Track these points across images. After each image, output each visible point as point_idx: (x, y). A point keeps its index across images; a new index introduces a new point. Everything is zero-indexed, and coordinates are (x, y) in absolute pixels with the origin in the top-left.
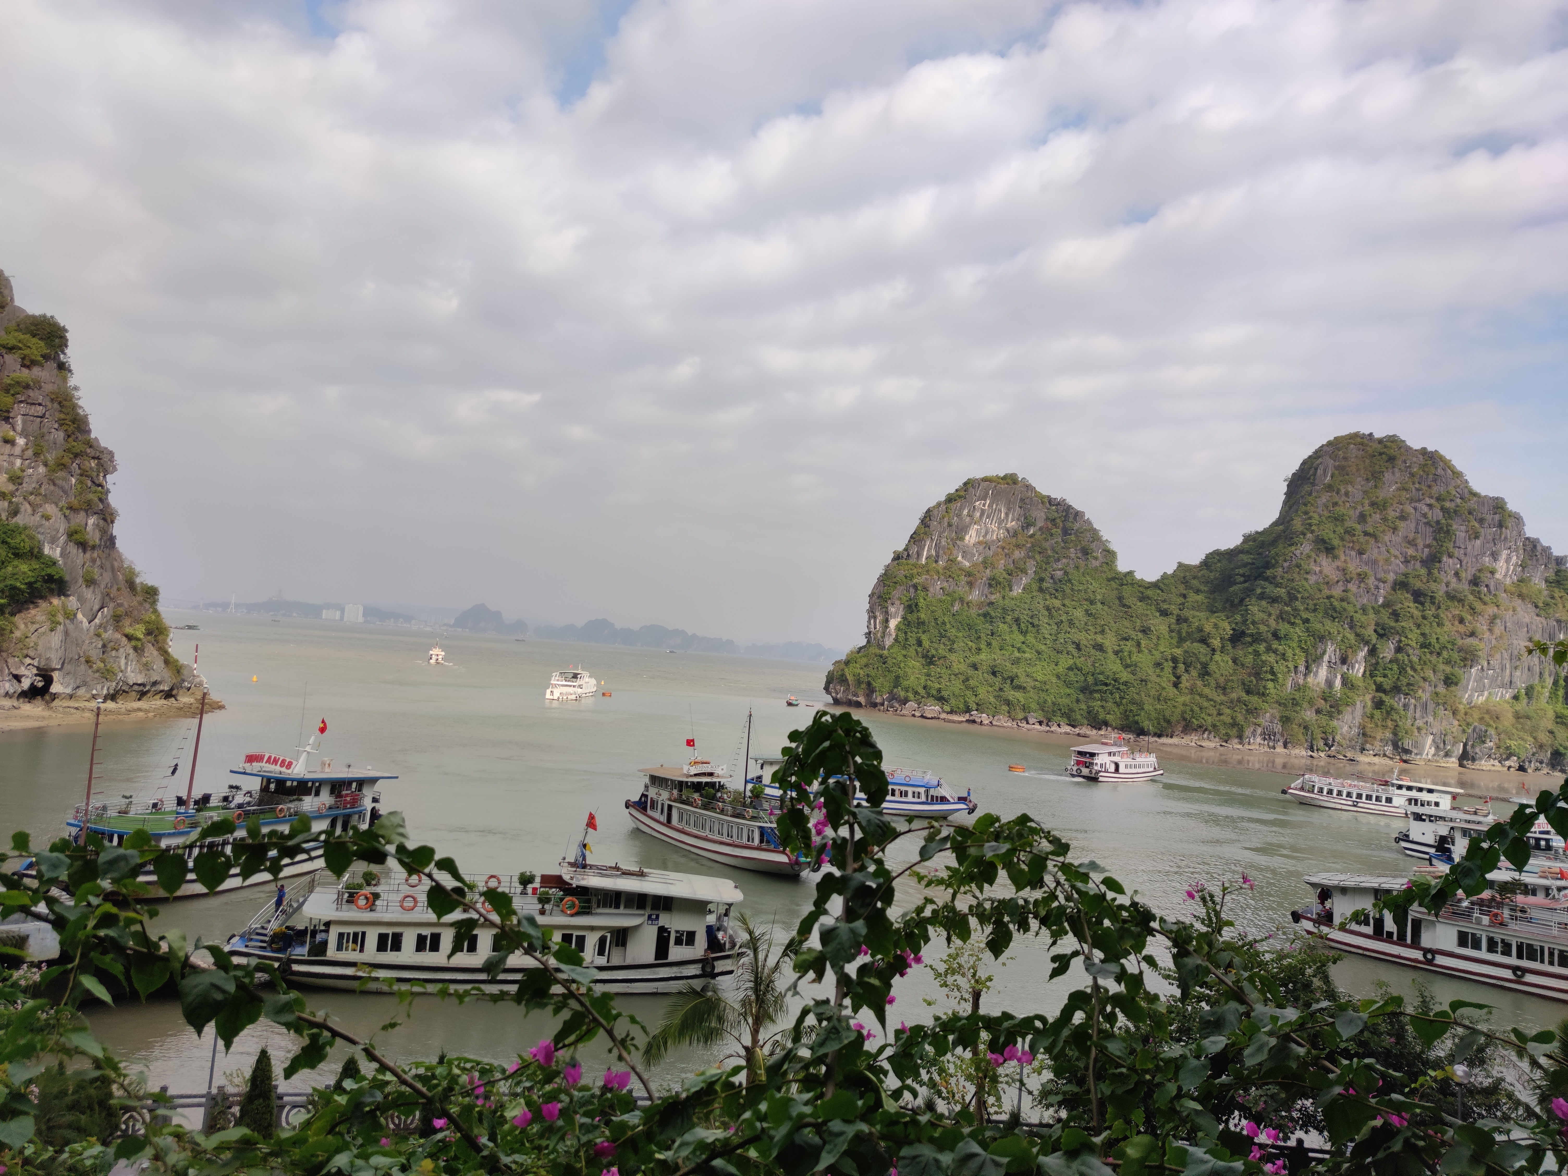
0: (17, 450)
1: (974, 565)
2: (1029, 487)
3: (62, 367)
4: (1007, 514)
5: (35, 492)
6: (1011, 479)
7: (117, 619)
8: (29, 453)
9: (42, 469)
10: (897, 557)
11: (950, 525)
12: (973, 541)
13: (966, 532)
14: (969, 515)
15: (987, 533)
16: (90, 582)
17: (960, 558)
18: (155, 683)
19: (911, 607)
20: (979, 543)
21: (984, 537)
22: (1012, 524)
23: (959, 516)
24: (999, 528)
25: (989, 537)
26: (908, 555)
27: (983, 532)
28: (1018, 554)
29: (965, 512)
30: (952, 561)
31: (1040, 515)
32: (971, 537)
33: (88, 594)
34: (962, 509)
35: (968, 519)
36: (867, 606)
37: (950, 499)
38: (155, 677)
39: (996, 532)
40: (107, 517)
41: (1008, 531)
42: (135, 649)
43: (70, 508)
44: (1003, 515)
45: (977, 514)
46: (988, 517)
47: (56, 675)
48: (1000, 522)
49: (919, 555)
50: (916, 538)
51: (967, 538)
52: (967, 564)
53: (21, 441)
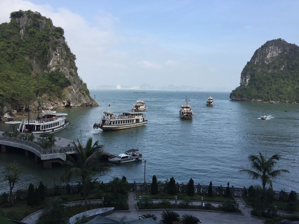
0: (58, 57)
1: (270, 64)
2: (285, 42)
3: (64, 38)
4: (278, 50)
5: (63, 65)
6: (280, 40)
7: (80, 90)
8: (60, 57)
9: (63, 60)
10: (248, 63)
11: (262, 54)
12: (269, 57)
13: (267, 55)
14: (268, 51)
15: (273, 55)
16: (75, 83)
17: (265, 62)
18: (89, 103)
19: (252, 76)
20: (271, 57)
21: (272, 56)
22: (280, 52)
23: (265, 51)
24: (276, 53)
25: (273, 56)
26: (251, 62)
27: (272, 54)
28: (282, 60)
29: (267, 50)
30: (263, 63)
31: (288, 48)
32: (268, 56)
33: (75, 85)
34: (266, 49)
35: (267, 52)
36: (241, 76)
37: (262, 47)
38: (89, 102)
39: (275, 54)
40: (76, 69)
41: (279, 53)
42: (84, 96)
43: (69, 68)
44: (277, 50)
45: (270, 50)
46: (273, 50)
47: (71, 103)
48: (276, 52)
49: (254, 62)
50: (253, 58)
51: (267, 56)
52: (268, 63)
53: (58, 54)
